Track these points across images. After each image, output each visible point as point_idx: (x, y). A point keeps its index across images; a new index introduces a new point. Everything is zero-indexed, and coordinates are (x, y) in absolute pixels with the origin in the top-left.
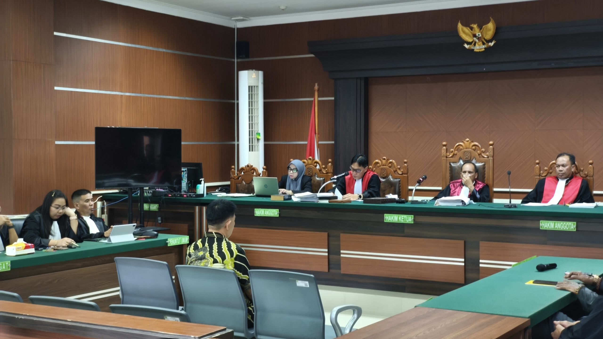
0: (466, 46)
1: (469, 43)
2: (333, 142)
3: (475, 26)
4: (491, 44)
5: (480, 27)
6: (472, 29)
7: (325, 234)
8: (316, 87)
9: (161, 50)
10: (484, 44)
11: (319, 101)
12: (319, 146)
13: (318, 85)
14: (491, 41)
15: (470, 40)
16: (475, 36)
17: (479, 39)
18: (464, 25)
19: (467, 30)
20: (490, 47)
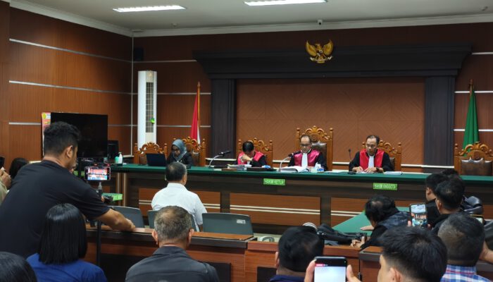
0: (312, 59)
1: (313, 57)
2: (209, 126)
3: (319, 45)
4: (330, 58)
5: (322, 46)
6: (316, 47)
7: (219, 193)
8: (199, 85)
9: (82, 53)
10: (324, 58)
11: (201, 95)
12: (200, 128)
13: (201, 84)
14: (329, 56)
15: (314, 55)
16: (318, 52)
17: (321, 54)
18: (311, 44)
19: (312, 47)
20: (329, 61)
